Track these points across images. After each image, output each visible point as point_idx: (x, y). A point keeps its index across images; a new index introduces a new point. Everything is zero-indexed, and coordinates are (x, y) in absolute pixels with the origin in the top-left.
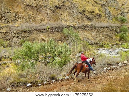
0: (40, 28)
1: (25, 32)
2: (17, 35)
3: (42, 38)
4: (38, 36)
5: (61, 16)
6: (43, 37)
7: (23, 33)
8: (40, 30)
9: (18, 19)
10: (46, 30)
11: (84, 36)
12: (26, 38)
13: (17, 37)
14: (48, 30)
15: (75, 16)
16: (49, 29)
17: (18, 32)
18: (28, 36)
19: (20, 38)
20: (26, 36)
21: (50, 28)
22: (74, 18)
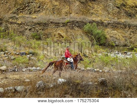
0: (58, 22)
1: (39, 24)
2: (29, 28)
3: (60, 34)
4: (55, 30)
5: (92, 10)
6: (60, 32)
7: (37, 25)
8: (57, 23)
9: (42, 10)
10: (64, 25)
11: (112, 35)
12: (40, 31)
13: (30, 30)
14: (66, 25)
15: (110, 10)
16: (69, 24)
17: (31, 25)
18: (43, 30)
19: (33, 30)
20: (40, 30)
21: (70, 22)
22: (109, 13)
